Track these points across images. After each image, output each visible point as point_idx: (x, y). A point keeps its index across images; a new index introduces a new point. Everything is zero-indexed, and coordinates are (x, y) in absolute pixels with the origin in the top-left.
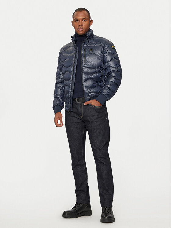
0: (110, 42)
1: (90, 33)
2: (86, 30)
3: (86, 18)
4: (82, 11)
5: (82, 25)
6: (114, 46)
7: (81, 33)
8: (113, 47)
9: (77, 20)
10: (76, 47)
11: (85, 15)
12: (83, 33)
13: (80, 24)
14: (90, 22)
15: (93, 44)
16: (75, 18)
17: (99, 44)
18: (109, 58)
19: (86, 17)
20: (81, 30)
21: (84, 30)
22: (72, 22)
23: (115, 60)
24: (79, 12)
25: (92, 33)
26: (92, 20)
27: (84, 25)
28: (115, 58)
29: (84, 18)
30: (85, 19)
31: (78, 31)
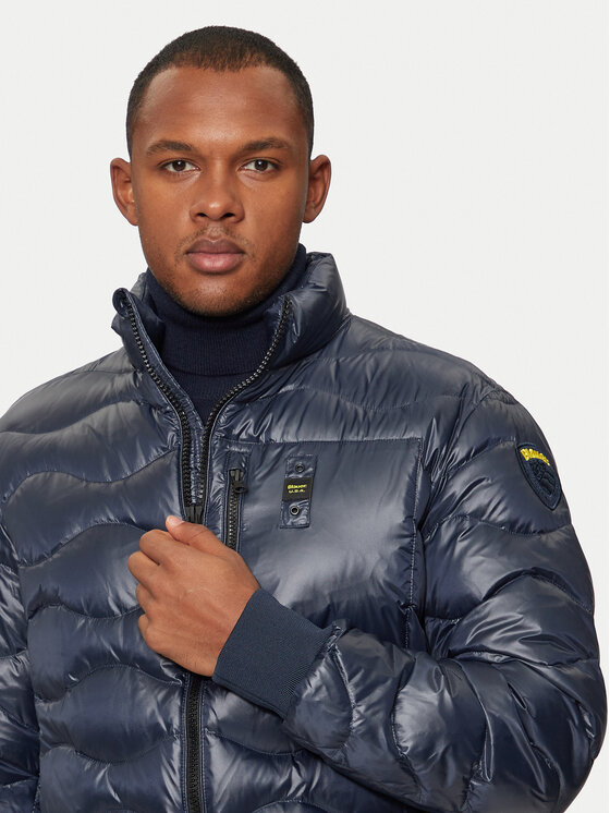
0: (512, 401)
1: (304, 299)
2: (265, 266)
3: (280, 145)
4: (235, 68)
5: (229, 215)
6: (542, 446)
7: (212, 292)
8: (528, 454)
9: (175, 155)
10: (179, 407)
11: (262, 107)
12: (242, 293)
13: (215, 206)
14: (313, 179)
15: (323, 417)
16: (154, 139)
17: (385, 422)
18: (480, 570)
19: (280, 133)
20: (220, 262)
21: (249, 269)
22: (116, 167)
23: (547, 586)
24: (210, 76)
25: (333, 294)
26: (325, 164)
27: (249, 218)
28: (536, 573)
29: (254, 137)
30: (264, 154)
31: (183, 268)
